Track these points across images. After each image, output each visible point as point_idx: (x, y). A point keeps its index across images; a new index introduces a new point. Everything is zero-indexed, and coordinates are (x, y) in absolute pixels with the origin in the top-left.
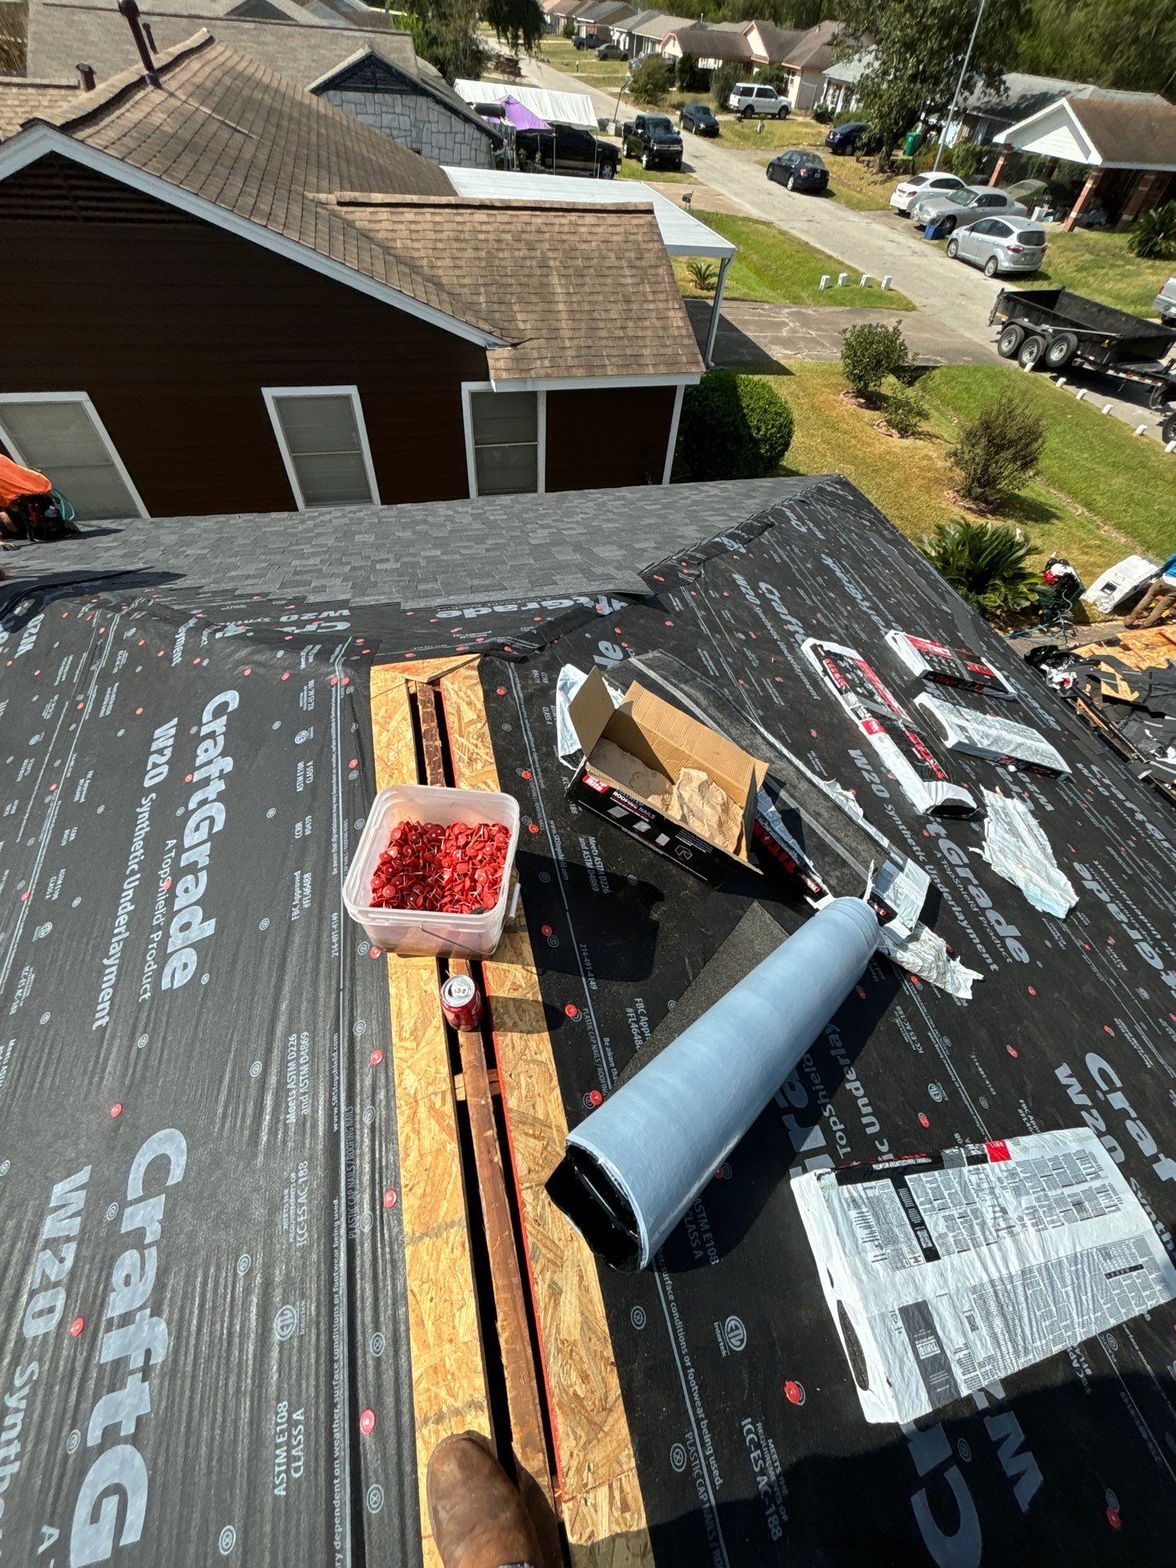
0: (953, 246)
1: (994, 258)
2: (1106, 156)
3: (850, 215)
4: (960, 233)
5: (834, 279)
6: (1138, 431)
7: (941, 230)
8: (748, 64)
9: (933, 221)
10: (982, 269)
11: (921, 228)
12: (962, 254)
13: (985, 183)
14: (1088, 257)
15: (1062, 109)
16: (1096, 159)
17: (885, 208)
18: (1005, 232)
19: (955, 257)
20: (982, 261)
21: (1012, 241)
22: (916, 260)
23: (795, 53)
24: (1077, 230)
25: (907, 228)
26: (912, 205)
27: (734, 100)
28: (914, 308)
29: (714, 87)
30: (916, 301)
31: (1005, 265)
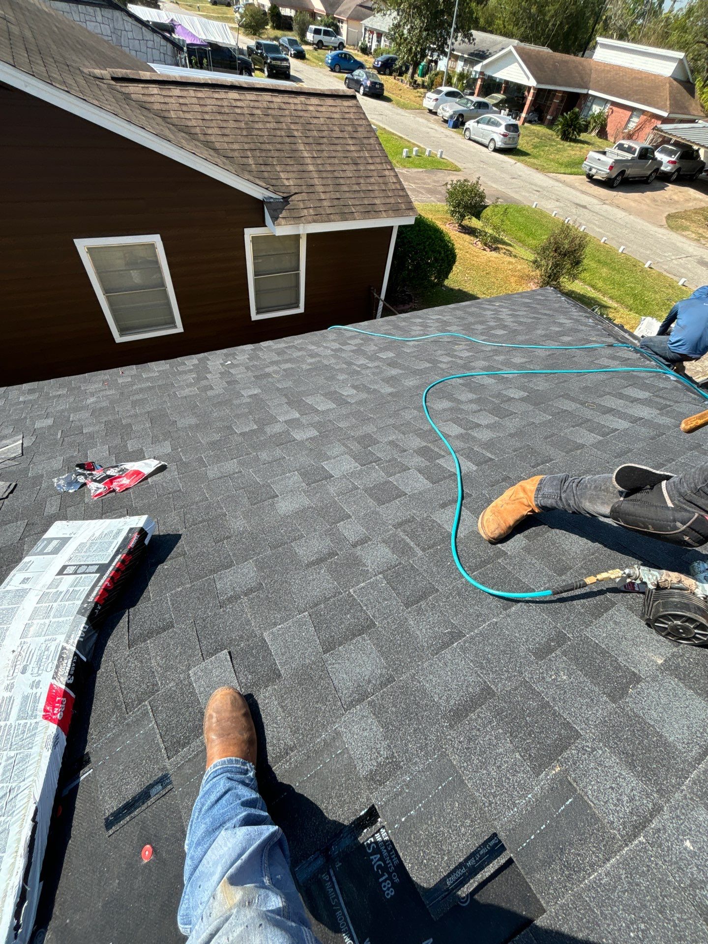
0: (467, 133)
1: (492, 139)
2: (538, 82)
3: (400, 111)
4: (470, 124)
5: (411, 151)
6: (602, 241)
7: (458, 122)
8: (313, 15)
9: (451, 117)
10: (487, 147)
11: (446, 121)
12: (473, 137)
13: (472, 94)
14: (536, 140)
15: (510, 52)
16: (532, 82)
17: (420, 108)
18: (497, 124)
19: (470, 139)
20: (486, 142)
21: (502, 129)
22: (451, 141)
23: (340, 9)
24: (526, 125)
25: (437, 121)
26: (437, 107)
27: (310, 36)
28: (459, 170)
29: (295, 26)
30: (459, 165)
31: (499, 144)
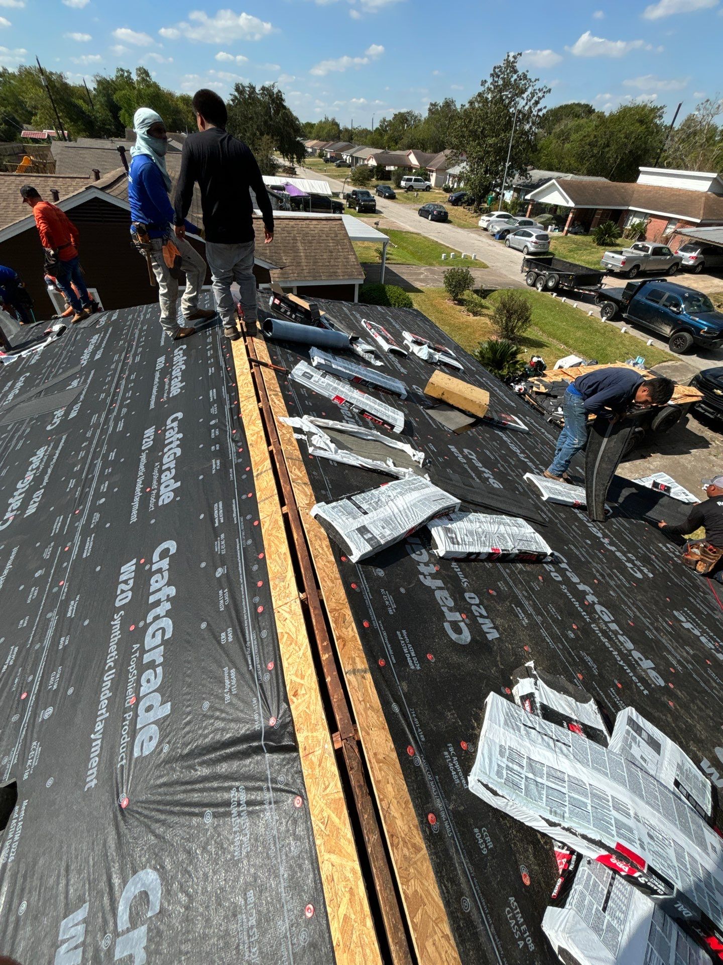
0: (508, 242)
1: (526, 246)
2: (576, 203)
3: (460, 230)
4: (510, 236)
5: (448, 255)
6: (589, 314)
7: (502, 236)
8: (410, 168)
9: (498, 232)
10: (522, 252)
11: (494, 235)
12: (512, 245)
13: (524, 216)
14: (574, 246)
15: (553, 184)
16: (571, 204)
17: (478, 227)
18: (530, 235)
19: (509, 247)
20: (521, 248)
21: (533, 239)
22: (490, 248)
23: (432, 163)
24: (569, 235)
25: (487, 236)
26: (488, 225)
27: (403, 183)
28: (488, 267)
29: (393, 178)
30: (489, 264)
31: (532, 249)
